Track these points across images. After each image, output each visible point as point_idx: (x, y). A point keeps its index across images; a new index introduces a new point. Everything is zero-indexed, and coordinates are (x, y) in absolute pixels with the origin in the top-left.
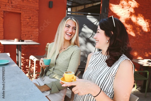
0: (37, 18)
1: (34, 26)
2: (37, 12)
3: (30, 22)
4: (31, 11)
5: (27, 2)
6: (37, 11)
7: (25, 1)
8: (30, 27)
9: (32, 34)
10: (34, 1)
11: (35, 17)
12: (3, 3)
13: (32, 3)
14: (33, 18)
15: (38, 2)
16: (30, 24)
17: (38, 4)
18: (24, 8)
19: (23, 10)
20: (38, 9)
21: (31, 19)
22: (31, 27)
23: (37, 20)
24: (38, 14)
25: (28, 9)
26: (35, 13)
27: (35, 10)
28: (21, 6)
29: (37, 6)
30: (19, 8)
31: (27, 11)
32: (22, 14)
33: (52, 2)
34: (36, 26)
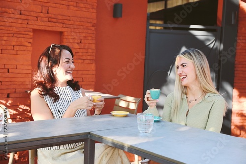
0: (94, 42)
1: (89, 58)
2: (93, 28)
3: (81, 50)
4: (82, 27)
5: (75, 9)
6: (93, 26)
7: (72, 8)
8: (80, 61)
9: (83, 76)
10: (88, 6)
11: (90, 38)
12: (32, 14)
13: (84, 9)
14: (86, 41)
15: (95, 7)
16: (80, 54)
17: (95, 11)
18: (70, 22)
19: (68, 26)
20: (95, 21)
21: (82, 45)
22: (82, 61)
23: (94, 46)
24: (95, 32)
25: (77, 23)
26: (89, 31)
27: (89, 24)
28: (64, 18)
29: (94, 15)
30: (60, 21)
31: (75, 26)
32: (66, 34)
33: (121, 5)
34: (92, 58)
